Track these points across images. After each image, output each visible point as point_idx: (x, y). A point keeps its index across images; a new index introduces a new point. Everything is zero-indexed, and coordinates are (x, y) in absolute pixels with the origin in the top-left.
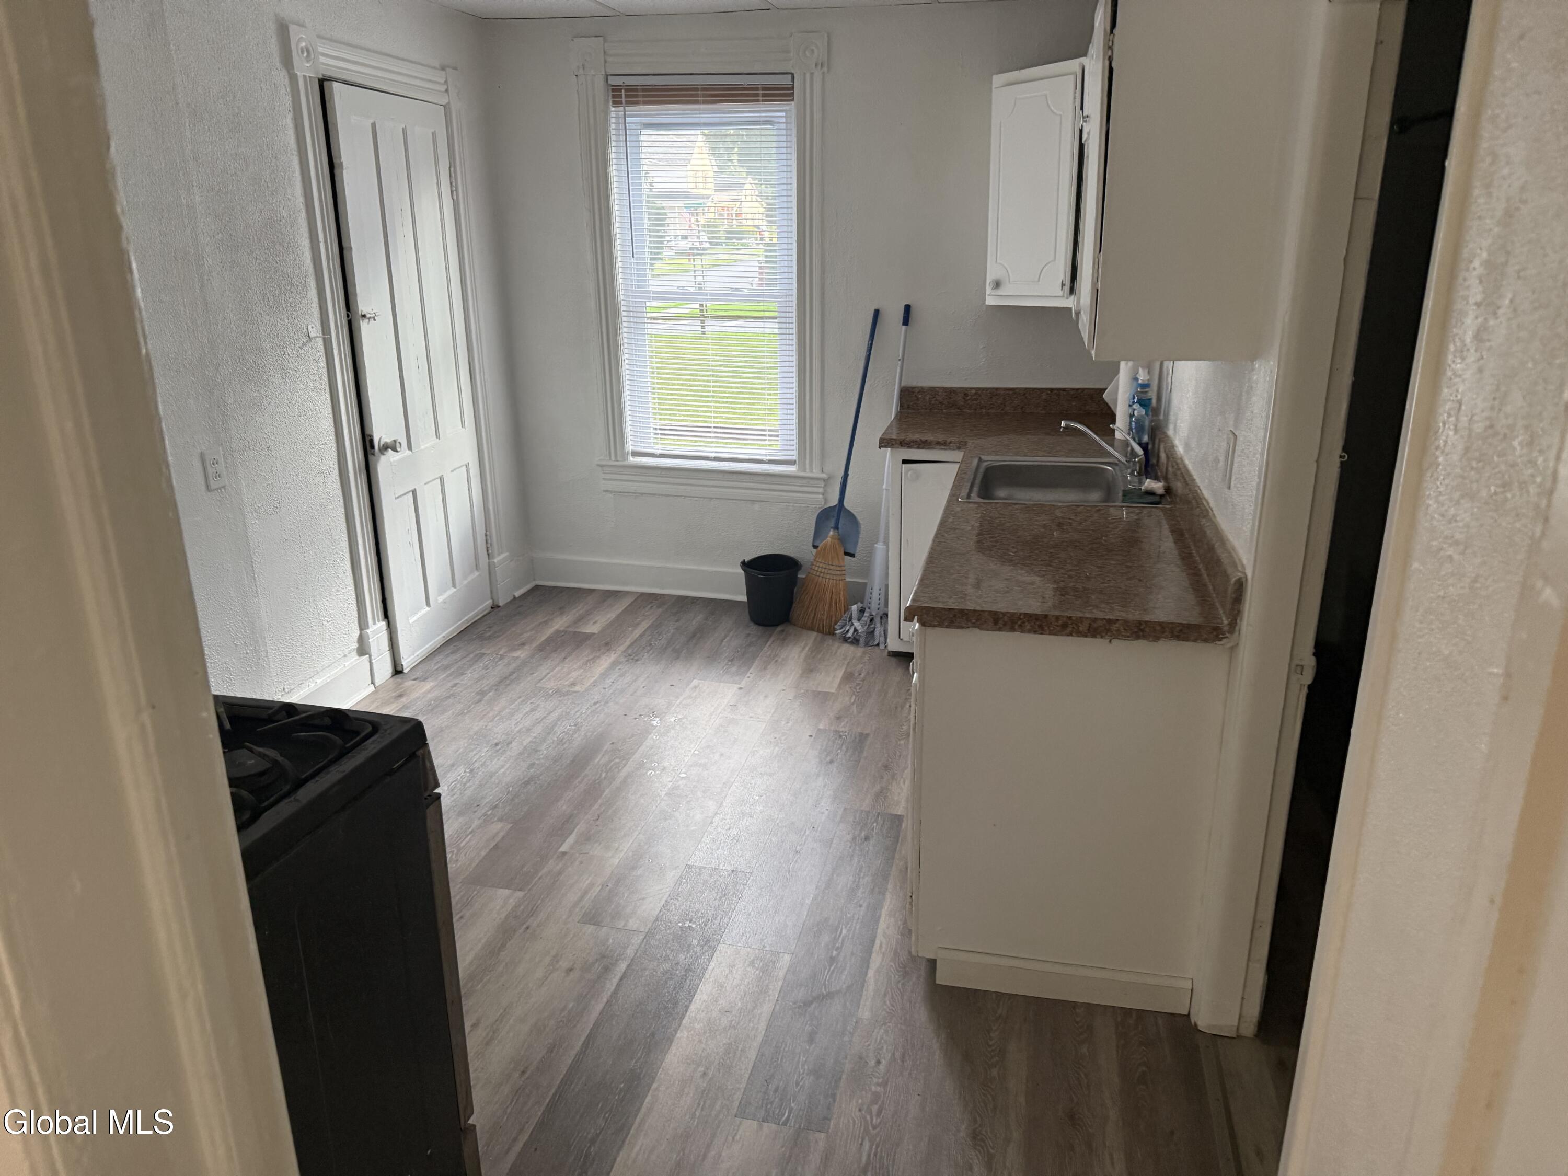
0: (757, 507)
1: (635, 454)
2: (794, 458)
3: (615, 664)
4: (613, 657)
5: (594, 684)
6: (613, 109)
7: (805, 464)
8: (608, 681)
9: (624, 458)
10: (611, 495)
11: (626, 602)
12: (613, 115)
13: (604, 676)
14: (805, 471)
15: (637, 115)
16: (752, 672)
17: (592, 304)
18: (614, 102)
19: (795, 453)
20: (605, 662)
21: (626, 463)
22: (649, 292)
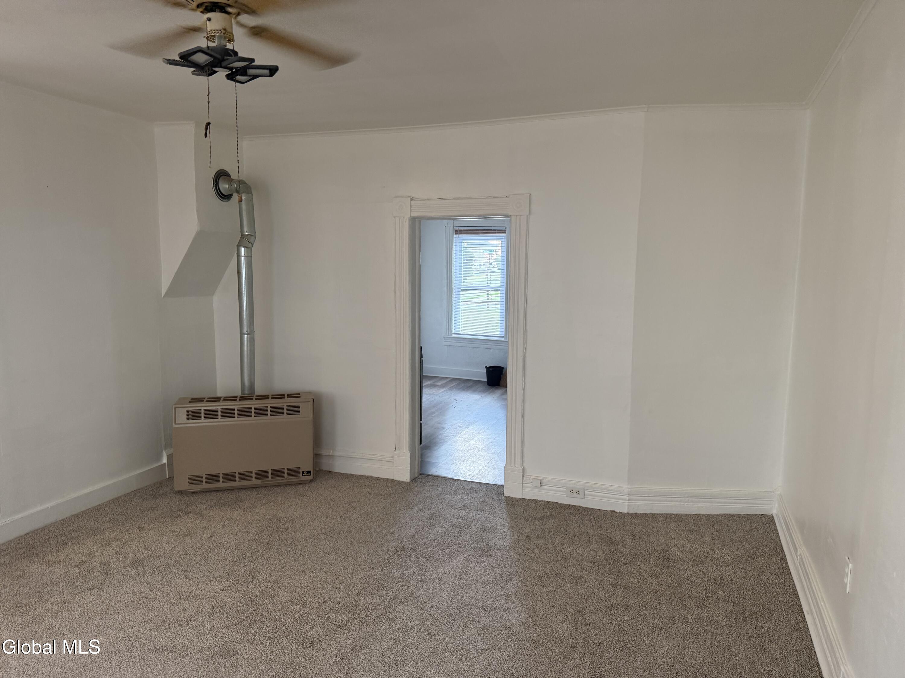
0: (491, 351)
1: (454, 334)
2: (504, 336)
3: (445, 391)
4: (445, 389)
5: (440, 393)
6: (455, 235)
7: (506, 338)
8: (443, 393)
9: (451, 334)
10: (446, 347)
11: (448, 380)
12: (455, 237)
13: (442, 392)
14: (506, 339)
15: (462, 236)
16: (486, 394)
17: (445, 289)
18: (455, 234)
19: (504, 334)
20: (442, 390)
21: (452, 336)
22: (462, 286)
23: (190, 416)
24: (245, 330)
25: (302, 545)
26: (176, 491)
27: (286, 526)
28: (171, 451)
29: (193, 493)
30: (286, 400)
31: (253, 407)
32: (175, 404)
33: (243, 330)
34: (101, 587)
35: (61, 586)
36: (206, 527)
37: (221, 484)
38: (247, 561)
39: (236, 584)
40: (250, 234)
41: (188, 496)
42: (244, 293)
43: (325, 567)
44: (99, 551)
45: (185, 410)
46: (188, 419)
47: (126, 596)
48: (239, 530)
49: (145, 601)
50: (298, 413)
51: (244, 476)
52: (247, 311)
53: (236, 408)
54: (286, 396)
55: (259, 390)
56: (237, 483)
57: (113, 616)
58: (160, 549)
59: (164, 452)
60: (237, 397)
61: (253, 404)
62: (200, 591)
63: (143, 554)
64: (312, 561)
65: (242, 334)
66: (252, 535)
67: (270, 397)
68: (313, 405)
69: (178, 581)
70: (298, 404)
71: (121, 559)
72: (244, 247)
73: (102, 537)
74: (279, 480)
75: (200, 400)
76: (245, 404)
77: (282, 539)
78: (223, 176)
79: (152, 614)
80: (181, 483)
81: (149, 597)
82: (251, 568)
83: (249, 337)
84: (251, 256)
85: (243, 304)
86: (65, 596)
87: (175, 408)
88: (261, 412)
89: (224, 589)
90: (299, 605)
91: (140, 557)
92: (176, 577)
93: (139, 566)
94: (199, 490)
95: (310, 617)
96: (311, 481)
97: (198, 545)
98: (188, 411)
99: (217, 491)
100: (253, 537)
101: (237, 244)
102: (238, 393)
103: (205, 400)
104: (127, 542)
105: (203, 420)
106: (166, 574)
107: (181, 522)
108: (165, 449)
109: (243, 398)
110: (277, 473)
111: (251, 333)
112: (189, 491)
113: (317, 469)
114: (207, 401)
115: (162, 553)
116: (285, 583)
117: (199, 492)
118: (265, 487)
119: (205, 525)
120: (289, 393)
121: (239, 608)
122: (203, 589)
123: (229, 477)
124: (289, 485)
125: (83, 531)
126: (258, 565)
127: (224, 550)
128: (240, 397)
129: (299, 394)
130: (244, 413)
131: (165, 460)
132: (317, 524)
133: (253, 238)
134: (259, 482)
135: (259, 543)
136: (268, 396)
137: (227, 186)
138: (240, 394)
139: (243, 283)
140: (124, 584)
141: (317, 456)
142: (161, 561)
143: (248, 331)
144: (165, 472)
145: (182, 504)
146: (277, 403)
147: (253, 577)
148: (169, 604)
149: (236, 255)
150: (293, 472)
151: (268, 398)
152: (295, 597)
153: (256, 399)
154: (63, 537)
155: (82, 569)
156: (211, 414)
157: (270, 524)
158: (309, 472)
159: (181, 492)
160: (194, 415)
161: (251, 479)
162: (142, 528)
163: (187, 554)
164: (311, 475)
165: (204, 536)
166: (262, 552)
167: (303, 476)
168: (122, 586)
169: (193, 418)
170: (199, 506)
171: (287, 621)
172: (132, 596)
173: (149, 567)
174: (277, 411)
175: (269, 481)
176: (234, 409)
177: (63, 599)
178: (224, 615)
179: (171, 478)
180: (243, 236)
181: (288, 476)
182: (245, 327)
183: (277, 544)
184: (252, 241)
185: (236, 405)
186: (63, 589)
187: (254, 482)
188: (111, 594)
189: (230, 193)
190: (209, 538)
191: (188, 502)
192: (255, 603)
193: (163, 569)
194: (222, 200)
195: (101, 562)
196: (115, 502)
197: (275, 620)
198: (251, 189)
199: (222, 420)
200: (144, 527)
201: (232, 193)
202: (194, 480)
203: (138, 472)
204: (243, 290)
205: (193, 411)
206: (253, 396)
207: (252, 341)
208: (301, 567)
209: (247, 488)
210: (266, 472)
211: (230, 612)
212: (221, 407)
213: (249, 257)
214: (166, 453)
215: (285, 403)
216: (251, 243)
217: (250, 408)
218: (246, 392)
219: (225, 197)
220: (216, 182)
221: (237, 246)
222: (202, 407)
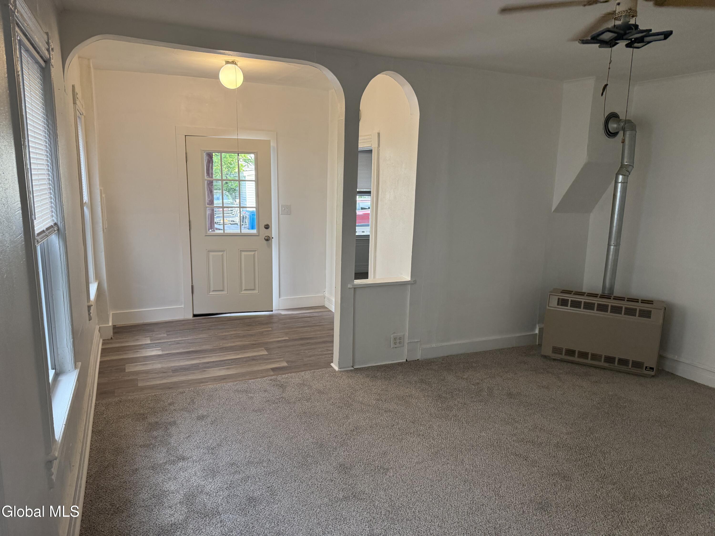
23: (560, 303)
24: (612, 242)
25: (636, 424)
26: (542, 355)
27: (625, 404)
28: (542, 326)
29: (554, 360)
30: (640, 304)
31: (610, 304)
32: (550, 292)
33: (611, 242)
34: (486, 402)
35: (464, 393)
36: (560, 386)
37: (576, 359)
38: (588, 420)
39: (577, 433)
40: (629, 164)
41: (550, 361)
42: (616, 212)
43: (655, 447)
44: (487, 380)
45: (557, 298)
46: (558, 305)
47: (501, 413)
48: (585, 396)
49: (513, 422)
50: (650, 317)
51: (595, 357)
52: (616, 227)
53: (596, 303)
54: (640, 301)
55: (617, 292)
56: (589, 361)
57: (492, 423)
58: (526, 391)
59: (537, 325)
60: (598, 295)
61: (610, 303)
62: (550, 429)
63: (515, 391)
64: (644, 439)
65: (609, 245)
66: (595, 403)
67: (626, 299)
68: (664, 313)
69: (536, 416)
70: (650, 309)
71: (501, 389)
72: (622, 175)
73: (490, 372)
74: (623, 368)
75: (569, 292)
76: (604, 301)
77: (619, 413)
78: (613, 118)
79: (516, 431)
80: (547, 351)
81: (516, 420)
82: (591, 426)
83: (615, 248)
84: (627, 182)
85: (614, 221)
86: (465, 400)
87: (550, 295)
88: (616, 310)
89: (567, 434)
90: (626, 466)
91: (512, 392)
92: (535, 413)
93: (511, 398)
94: (559, 358)
95: (634, 479)
96: (653, 376)
97: (553, 397)
98: (559, 299)
99: (572, 362)
100: (596, 405)
101: (616, 173)
102: (600, 292)
103: (573, 293)
104: (506, 379)
105: (569, 307)
106: (528, 409)
107: (543, 377)
108: (539, 323)
109: (602, 297)
110: (623, 362)
111: (617, 245)
112: (552, 357)
113: (660, 368)
114: (574, 294)
115: (527, 394)
116: (617, 446)
117: (559, 360)
118: (611, 370)
119: (560, 384)
120: (644, 299)
121: (577, 451)
122: (553, 428)
123: (583, 355)
124: (632, 374)
125: (479, 364)
126: (596, 425)
127: (572, 407)
128: (601, 295)
129: (653, 301)
130: (602, 308)
131: (537, 331)
132: (652, 412)
133: (631, 167)
134: (606, 365)
135: (600, 410)
136: (625, 298)
137: (615, 126)
138: (601, 292)
139: (616, 204)
140: (501, 405)
141: (661, 358)
142: (526, 399)
143: (615, 244)
144: (536, 339)
145: (545, 365)
146: (632, 305)
147: (591, 433)
148: (528, 429)
149: (614, 182)
150: (638, 365)
151: (624, 300)
152: (624, 460)
153: (614, 299)
154: (467, 364)
155: (476, 387)
156: (576, 304)
157: (611, 399)
158: (652, 369)
159: (546, 357)
160: (563, 302)
161: (600, 361)
162: (516, 374)
163: (544, 400)
164: (653, 371)
165: (558, 392)
166: (601, 418)
167: (646, 370)
168: (500, 407)
169: (562, 305)
170: (557, 370)
171: (614, 474)
172: (504, 415)
173: (518, 400)
174: (630, 312)
175: (614, 366)
176: (594, 304)
177: (464, 402)
178: (565, 451)
179: (540, 345)
180: (622, 166)
181: (632, 366)
182: (613, 240)
183: (615, 416)
184: (629, 170)
185: (596, 301)
186: (464, 396)
187: (602, 363)
188: (492, 409)
189: (617, 131)
190: (562, 394)
191: (550, 364)
192: (590, 452)
193: (527, 405)
194: (608, 137)
195: (488, 387)
196: (501, 351)
197: (604, 469)
198: (635, 127)
199: (584, 310)
200: (517, 373)
201: (618, 131)
202: (557, 350)
203: (518, 335)
204: (616, 210)
205: (563, 300)
206: (611, 296)
207: (617, 251)
208: (632, 440)
209: (596, 367)
210: (614, 358)
211: (570, 451)
212: (584, 300)
213: (624, 183)
214: (539, 326)
215: (638, 306)
216: (629, 172)
217: (608, 306)
218: (606, 292)
219: (611, 134)
220: (606, 123)
221: (616, 174)
222: (570, 298)
